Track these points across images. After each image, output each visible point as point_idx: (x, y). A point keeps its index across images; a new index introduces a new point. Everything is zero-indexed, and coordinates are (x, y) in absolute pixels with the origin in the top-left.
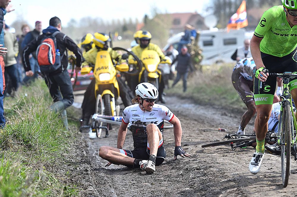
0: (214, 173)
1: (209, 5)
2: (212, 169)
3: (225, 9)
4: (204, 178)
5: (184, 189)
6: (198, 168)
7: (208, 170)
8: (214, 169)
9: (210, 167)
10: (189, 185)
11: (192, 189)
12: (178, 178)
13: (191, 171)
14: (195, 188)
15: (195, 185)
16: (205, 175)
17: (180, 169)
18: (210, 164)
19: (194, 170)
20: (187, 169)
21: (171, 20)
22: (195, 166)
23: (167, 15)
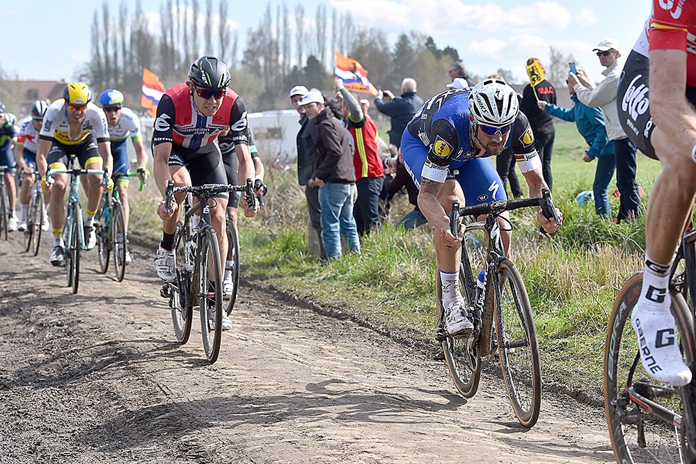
0: (84, 332)
1: (84, 73)
2: (80, 325)
3: (108, 80)
4: (69, 340)
5: (35, 356)
6: (59, 323)
7: (75, 327)
8: (85, 326)
9: (79, 322)
10: (44, 350)
11: (48, 356)
12: (27, 339)
13: (48, 328)
14: (53, 354)
15: (53, 350)
16: (69, 334)
17: (31, 323)
18: (78, 317)
19: (53, 326)
20: (42, 325)
21: (24, 90)
22: (54, 320)
23: (18, 83)
